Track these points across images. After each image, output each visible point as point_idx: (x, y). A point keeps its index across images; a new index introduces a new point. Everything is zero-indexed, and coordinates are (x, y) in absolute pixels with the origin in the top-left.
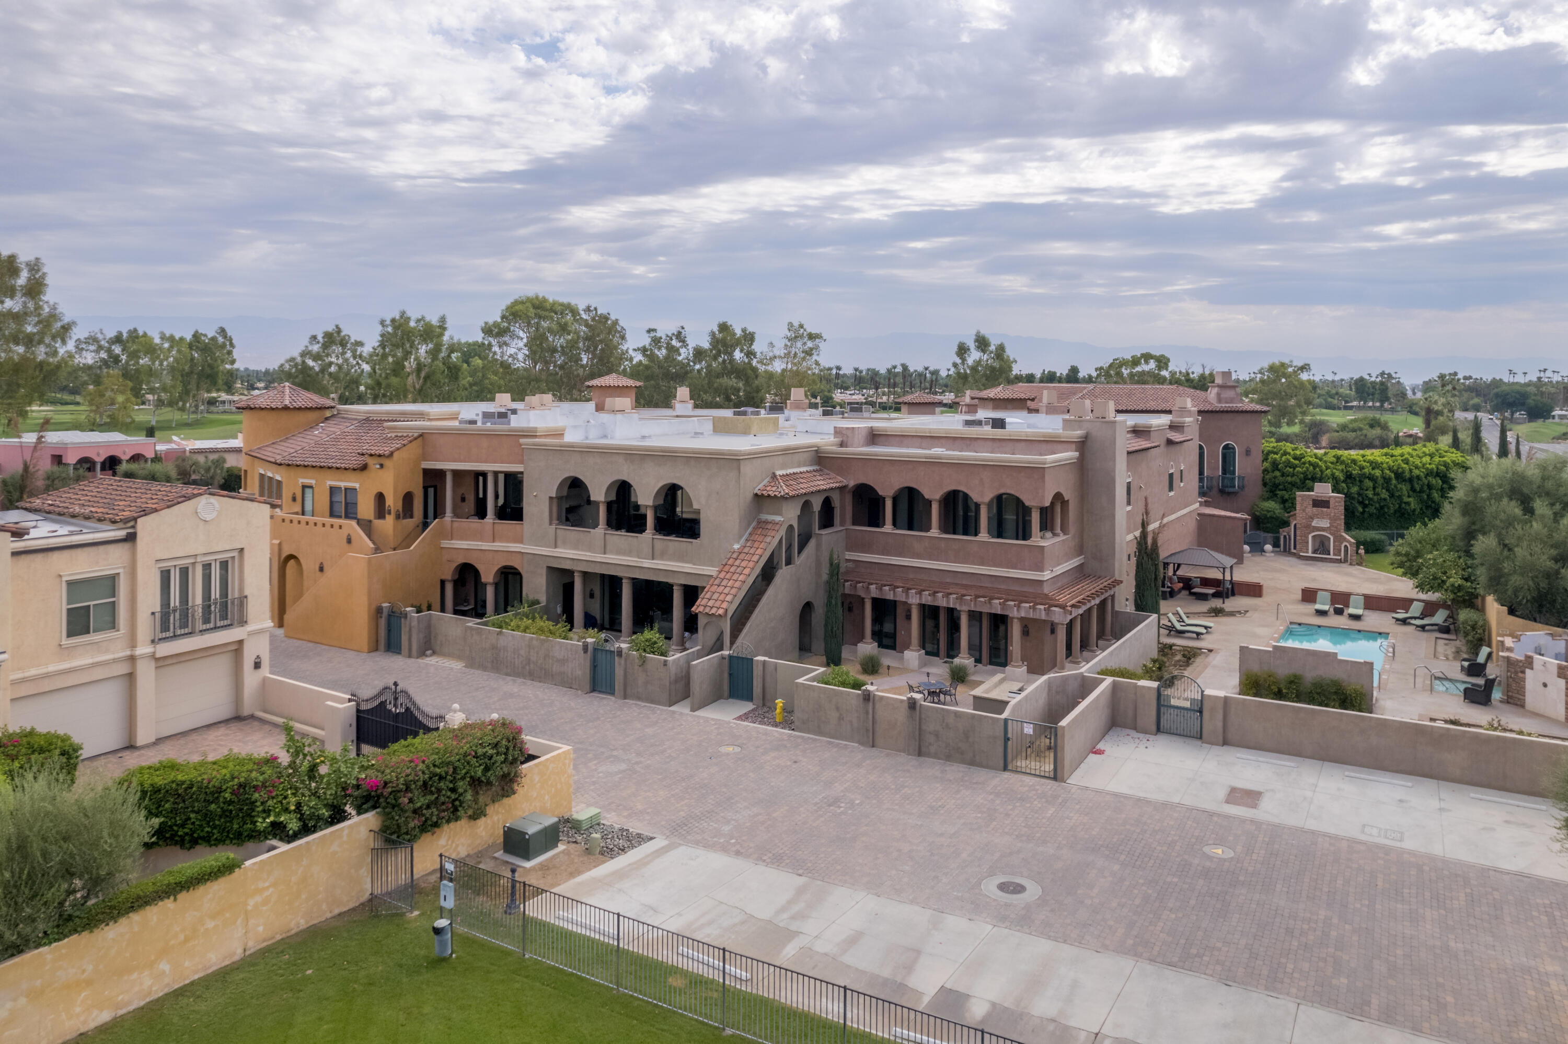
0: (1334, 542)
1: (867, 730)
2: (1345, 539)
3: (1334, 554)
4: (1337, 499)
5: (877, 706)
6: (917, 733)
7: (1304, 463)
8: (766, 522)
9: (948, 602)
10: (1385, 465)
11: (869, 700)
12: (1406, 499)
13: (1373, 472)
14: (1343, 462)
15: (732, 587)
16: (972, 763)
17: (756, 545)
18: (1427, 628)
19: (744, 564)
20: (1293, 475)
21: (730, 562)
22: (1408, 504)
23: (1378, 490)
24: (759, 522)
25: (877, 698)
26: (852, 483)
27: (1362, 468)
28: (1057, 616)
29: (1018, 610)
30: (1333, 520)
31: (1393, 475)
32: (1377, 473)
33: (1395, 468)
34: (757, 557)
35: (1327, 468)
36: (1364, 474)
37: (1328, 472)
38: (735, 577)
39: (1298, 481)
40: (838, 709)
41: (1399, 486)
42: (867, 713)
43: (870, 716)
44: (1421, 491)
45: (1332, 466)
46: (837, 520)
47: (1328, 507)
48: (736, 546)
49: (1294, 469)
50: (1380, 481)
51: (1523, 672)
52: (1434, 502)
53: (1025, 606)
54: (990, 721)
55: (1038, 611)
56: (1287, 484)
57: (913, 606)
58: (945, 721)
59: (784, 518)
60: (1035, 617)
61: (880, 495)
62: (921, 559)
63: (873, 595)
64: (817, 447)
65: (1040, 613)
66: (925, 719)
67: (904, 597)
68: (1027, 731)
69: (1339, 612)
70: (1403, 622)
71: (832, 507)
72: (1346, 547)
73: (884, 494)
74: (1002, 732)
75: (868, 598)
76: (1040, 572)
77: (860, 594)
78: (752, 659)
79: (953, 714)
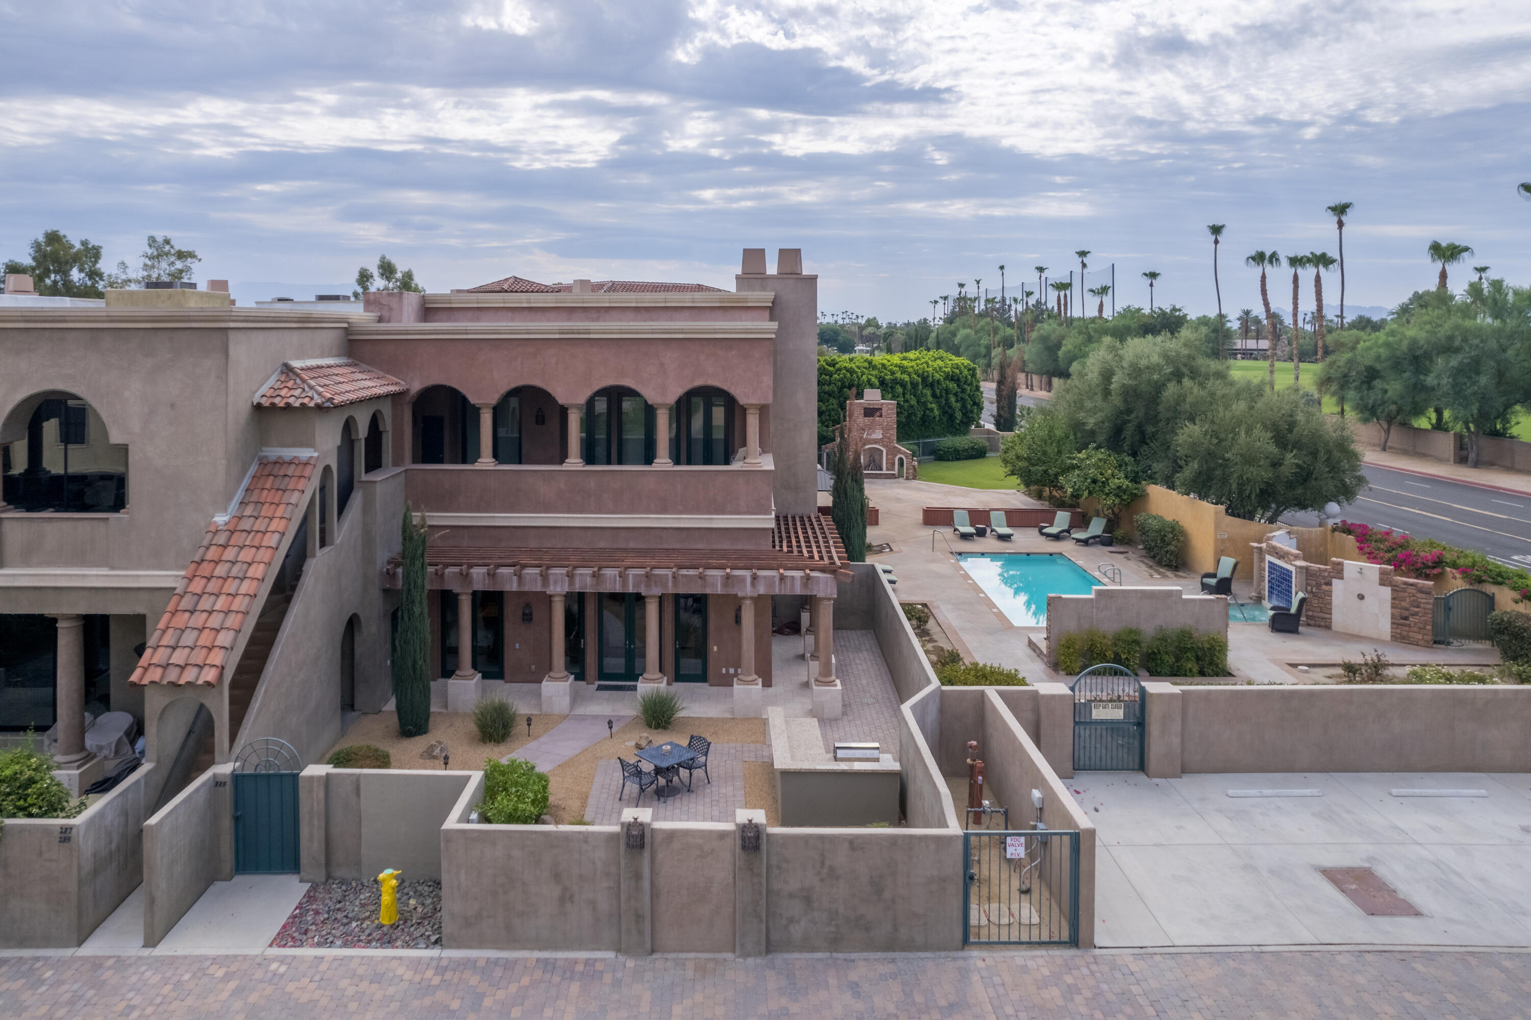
0: (887, 455)
1: (639, 917)
2: (899, 451)
3: (888, 469)
4: (889, 406)
5: (660, 856)
6: (763, 902)
7: (839, 370)
8: (279, 462)
9: (625, 583)
10: (910, 370)
11: (642, 846)
12: (930, 406)
14: (874, 368)
15: (226, 613)
16: (891, 945)
17: (266, 511)
18: (1090, 541)
20: (830, 384)
21: (212, 554)
22: (932, 410)
23: (908, 396)
24: (263, 463)
25: (659, 839)
26: (416, 386)
27: (893, 373)
28: (822, 586)
29: (753, 583)
30: (885, 430)
31: (920, 380)
32: (906, 378)
33: (921, 372)
35: (863, 374)
36: (896, 379)
37: (864, 377)
38: (230, 587)
39: (836, 389)
40: (557, 877)
41: (924, 391)
42: (637, 876)
43: (646, 884)
44: (941, 396)
46: (388, 455)
47: (880, 416)
48: (219, 519)
49: (831, 376)
50: (909, 386)
51: (1329, 584)
52: (950, 407)
53: (765, 577)
54: (932, 846)
55: (788, 582)
56: (826, 393)
57: (556, 599)
58: (827, 863)
59: (316, 455)
60: (783, 593)
61: (474, 405)
62: (552, 512)
63: (479, 586)
64: (348, 323)
65: (793, 585)
66: (779, 867)
67: (539, 583)
68: (1014, 852)
69: (981, 533)
70: (1057, 537)
71: (381, 429)
72: (901, 460)
73: (481, 402)
74: (960, 869)
75: (467, 593)
76: (766, 514)
77: (450, 588)
78: (295, 776)
79: (846, 845)
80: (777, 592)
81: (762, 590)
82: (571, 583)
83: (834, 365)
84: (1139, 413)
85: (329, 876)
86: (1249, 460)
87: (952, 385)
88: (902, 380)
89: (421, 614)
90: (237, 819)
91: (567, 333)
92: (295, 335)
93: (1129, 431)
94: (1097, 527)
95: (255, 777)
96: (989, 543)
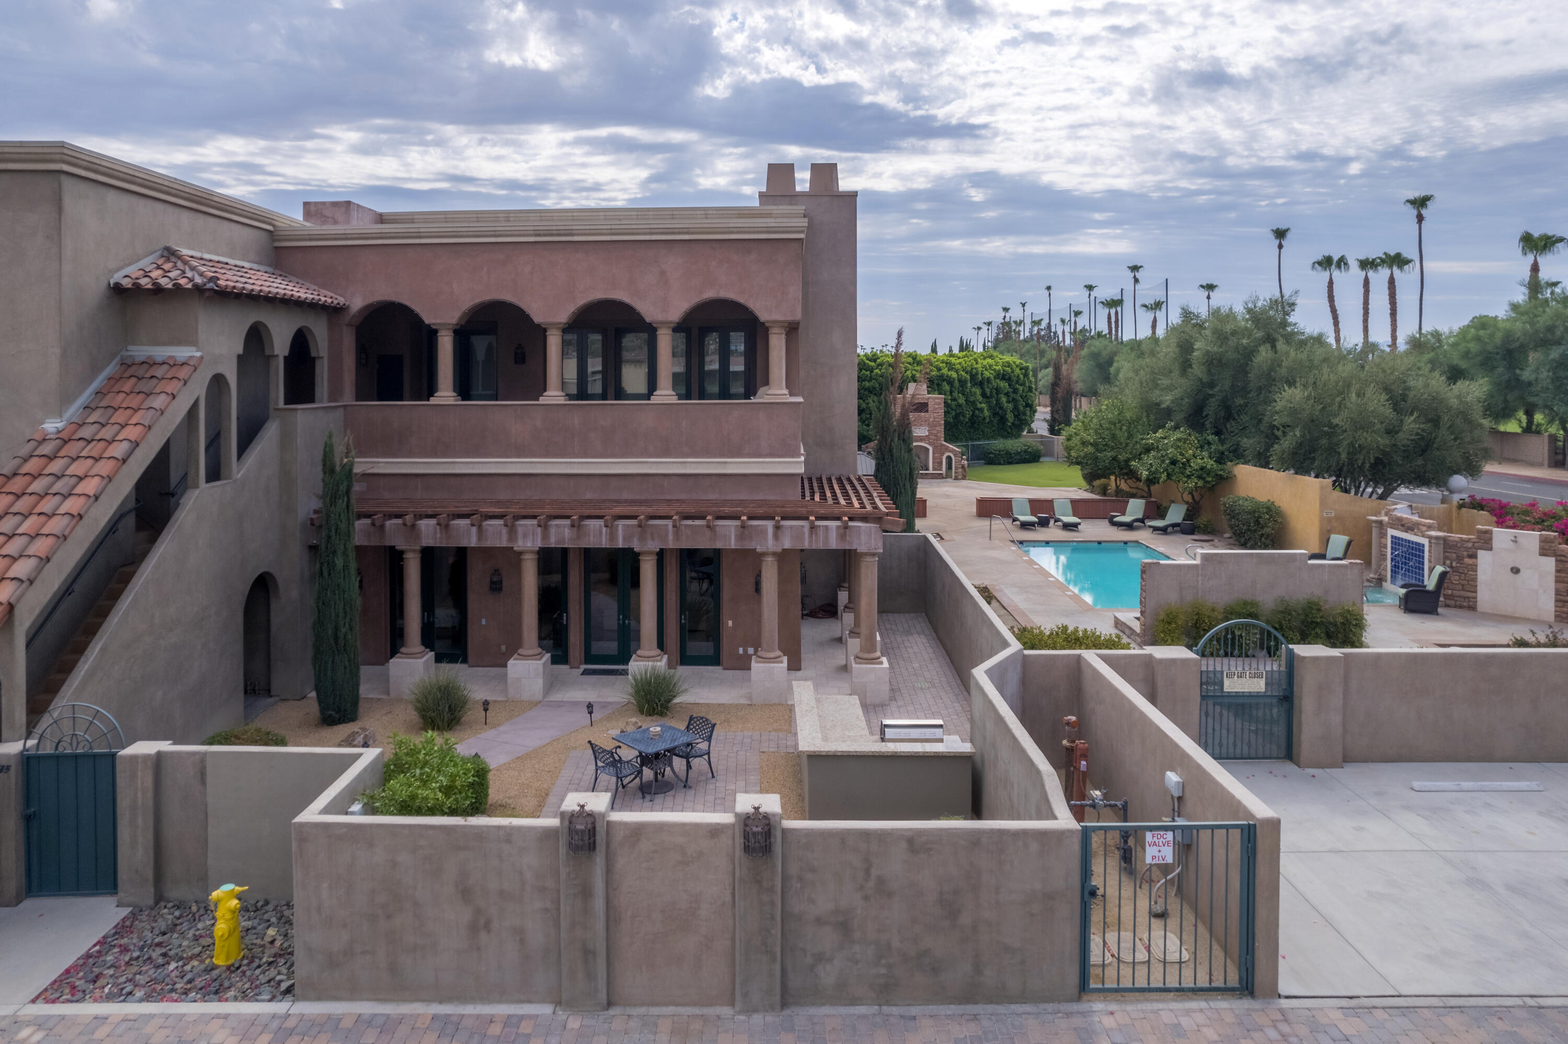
0: (934, 453)
1: (588, 953)
2: (947, 449)
3: (934, 469)
4: (936, 401)
5: (621, 862)
6: (777, 931)
7: (881, 365)
8: (150, 363)
9: (612, 536)
10: (958, 367)
11: (592, 847)
12: (979, 406)
13: (950, 373)
14: (919, 363)
15: (33, 537)
16: (972, 994)
17: (119, 417)
18: (1170, 529)
19: (77, 468)
20: (870, 380)
21: (31, 466)
22: (981, 410)
23: (955, 394)
24: (127, 365)
25: (618, 836)
26: (357, 303)
27: (939, 369)
28: (863, 538)
29: (776, 537)
30: (932, 426)
31: (968, 377)
32: (954, 375)
33: (969, 369)
34: (125, 446)
36: (942, 375)
37: (908, 372)
38: (47, 505)
39: (877, 385)
40: (466, 894)
41: (974, 389)
42: (586, 893)
43: (599, 904)
44: (991, 396)
45: (910, 367)
46: (322, 386)
47: (927, 411)
48: (51, 426)
49: (872, 372)
50: (957, 384)
51: (1474, 556)
52: (1001, 408)
53: (791, 527)
54: (1034, 847)
55: (821, 533)
56: (866, 389)
57: (526, 557)
58: (874, 872)
59: (198, 354)
60: (814, 547)
61: (429, 326)
62: (526, 457)
63: (427, 541)
64: (274, 226)
65: (826, 538)
66: (800, 879)
67: (505, 537)
68: (1157, 854)
69: (1044, 523)
70: (1129, 526)
71: (313, 354)
72: (949, 458)
73: (439, 321)
74: (1075, 879)
75: (414, 551)
76: (793, 457)
77: (393, 544)
78: (113, 756)
79: (904, 845)
80: (806, 545)
81: (787, 544)
82: (545, 536)
83: (875, 361)
84: (1225, 383)
85: (159, 898)
86: (1361, 424)
87: (1003, 385)
88: (950, 377)
89: (346, 567)
90: (28, 820)
91: (545, 235)
92: (186, 216)
93: (1212, 408)
94: (1176, 514)
95: (57, 758)
96: (1053, 532)
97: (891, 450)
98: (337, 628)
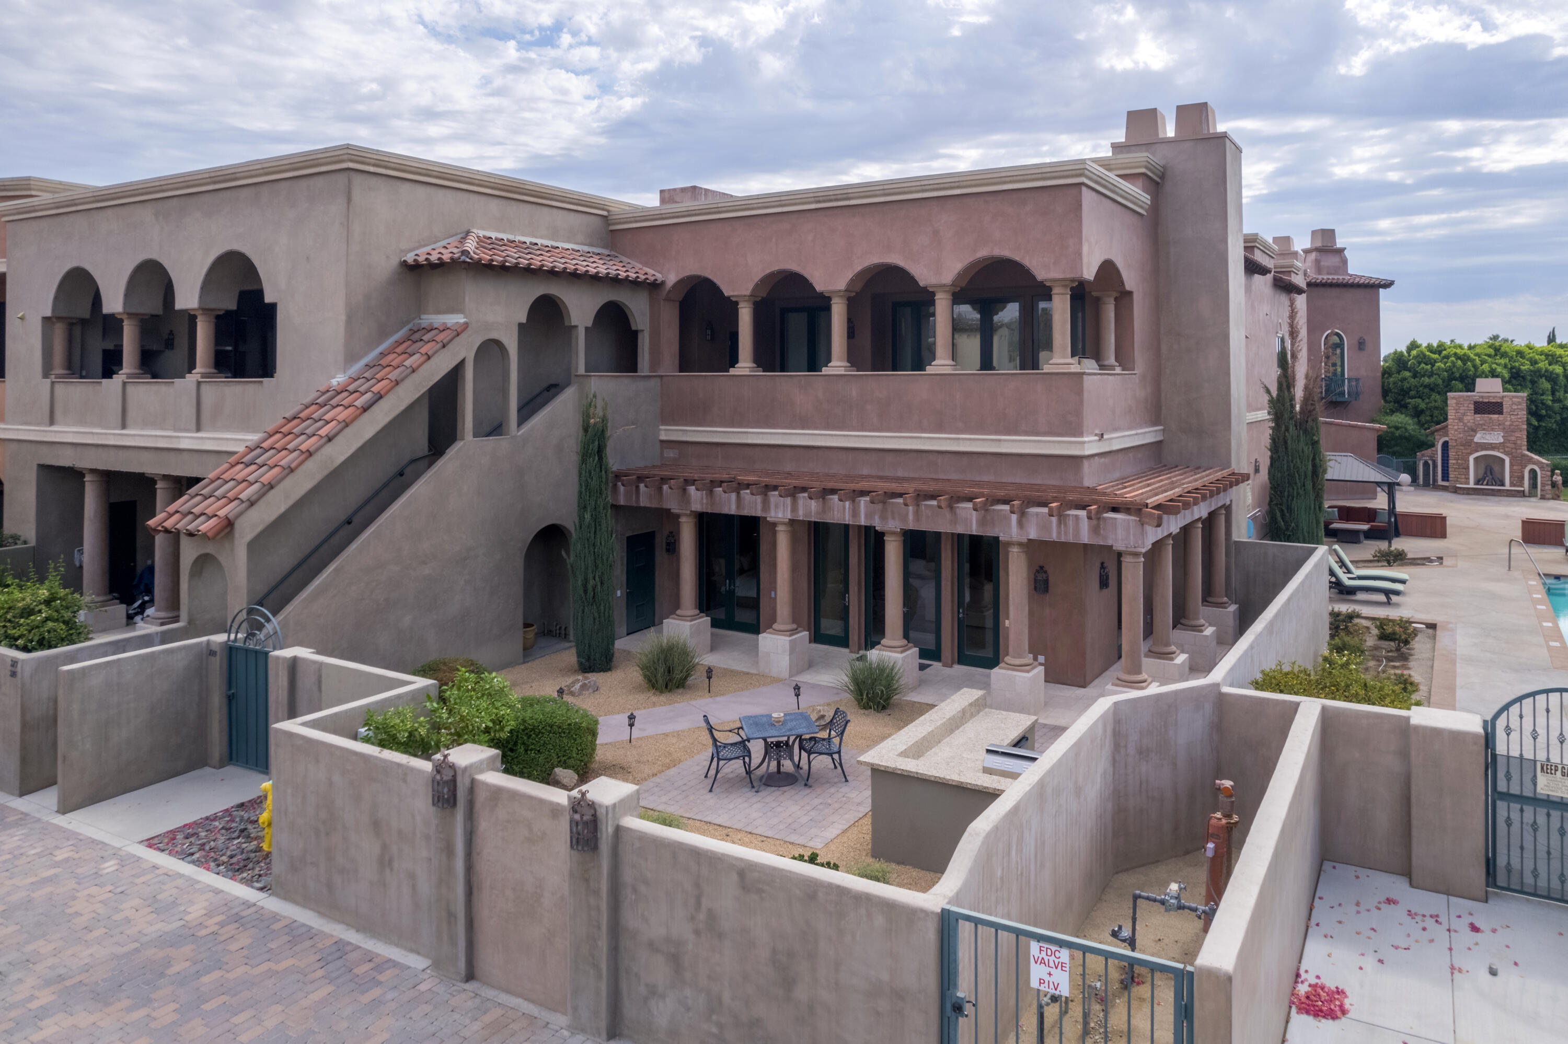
0: (1511, 465)
2: (1530, 461)
3: (1512, 484)
4: (1517, 401)
5: (484, 825)
6: (603, 944)
8: (428, 329)
9: (855, 513)
13: (1551, 368)
14: (1504, 355)
17: (382, 373)
21: (308, 412)
24: (413, 331)
25: (481, 797)
26: (671, 279)
27: (1534, 362)
28: (1120, 533)
29: (1020, 524)
30: (1509, 431)
34: (368, 397)
35: (1482, 363)
36: (1539, 370)
39: (1440, 382)
40: (376, 826)
42: (449, 850)
43: (458, 864)
45: (1490, 360)
46: (644, 358)
47: (1501, 413)
48: (338, 380)
53: (1037, 514)
54: (879, 920)
55: (1071, 523)
56: (1425, 387)
57: (780, 528)
58: (705, 902)
59: (462, 320)
60: (1063, 539)
61: (729, 298)
62: (809, 429)
64: (608, 211)
65: (1077, 529)
66: (635, 890)
67: (759, 506)
68: (1047, 978)
71: (634, 328)
72: (1533, 473)
73: (736, 293)
74: (931, 981)
75: (686, 515)
76: (1074, 436)
77: (668, 507)
78: (267, 654)
79: (735, 877)
80: (1054, 537)
81: (1033, 534)
82: (794, 509)
83: (1440, 353)
88: (1552, 373)
91: (824, 201)
92: (495, 204)
95: (245, 651)
97: (1286, 442)
98: (586, 580)
